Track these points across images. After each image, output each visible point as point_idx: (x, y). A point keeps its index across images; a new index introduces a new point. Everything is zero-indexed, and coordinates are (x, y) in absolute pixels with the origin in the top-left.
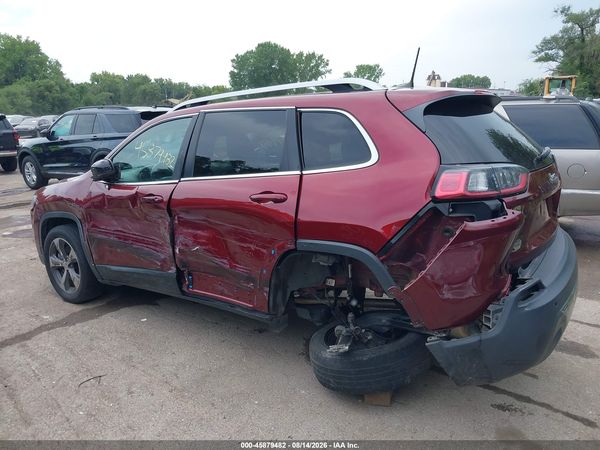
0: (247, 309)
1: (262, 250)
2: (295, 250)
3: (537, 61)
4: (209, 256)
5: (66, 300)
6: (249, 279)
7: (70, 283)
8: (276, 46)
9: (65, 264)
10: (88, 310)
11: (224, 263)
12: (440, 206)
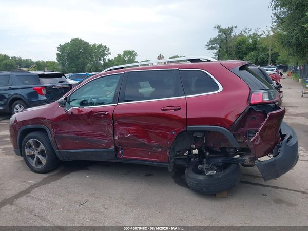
0: (156, 162)
1: (167, 133)
2: (186, 131)
3: (208, 49)
4: (136, 138)
5: (36, 172)
6: (158, 148)
7: (39, 162)
8: (81, 40)
9: (36, 153)
10: (51, 176)
11: (145, 141)
12: (252, 107)
